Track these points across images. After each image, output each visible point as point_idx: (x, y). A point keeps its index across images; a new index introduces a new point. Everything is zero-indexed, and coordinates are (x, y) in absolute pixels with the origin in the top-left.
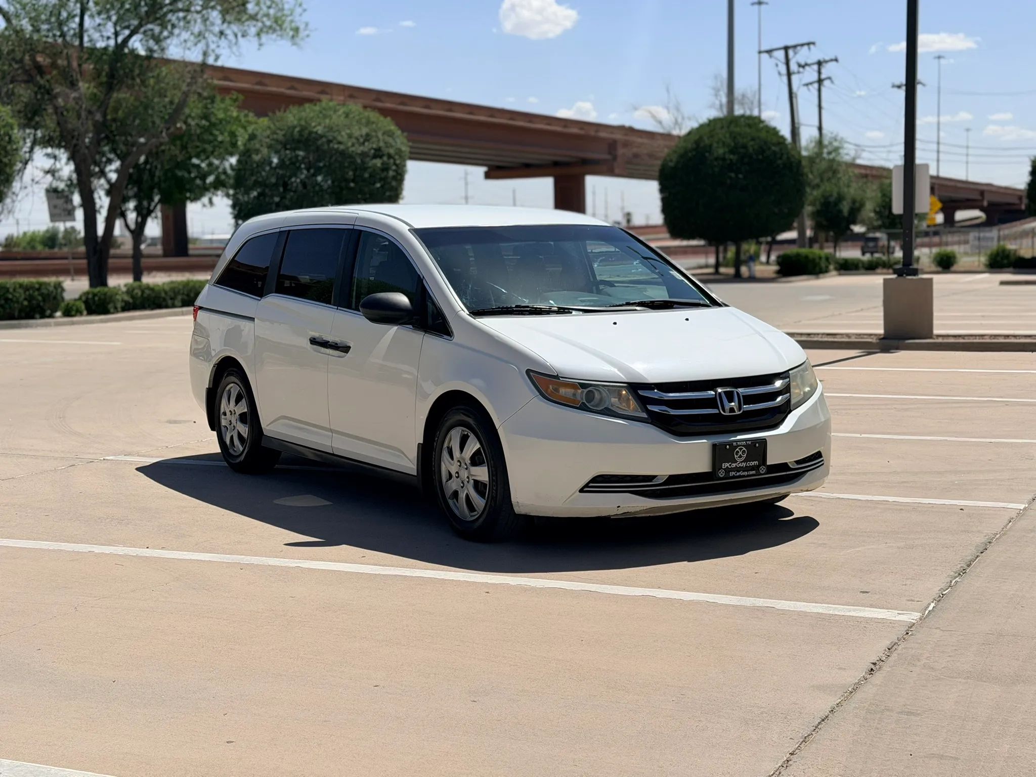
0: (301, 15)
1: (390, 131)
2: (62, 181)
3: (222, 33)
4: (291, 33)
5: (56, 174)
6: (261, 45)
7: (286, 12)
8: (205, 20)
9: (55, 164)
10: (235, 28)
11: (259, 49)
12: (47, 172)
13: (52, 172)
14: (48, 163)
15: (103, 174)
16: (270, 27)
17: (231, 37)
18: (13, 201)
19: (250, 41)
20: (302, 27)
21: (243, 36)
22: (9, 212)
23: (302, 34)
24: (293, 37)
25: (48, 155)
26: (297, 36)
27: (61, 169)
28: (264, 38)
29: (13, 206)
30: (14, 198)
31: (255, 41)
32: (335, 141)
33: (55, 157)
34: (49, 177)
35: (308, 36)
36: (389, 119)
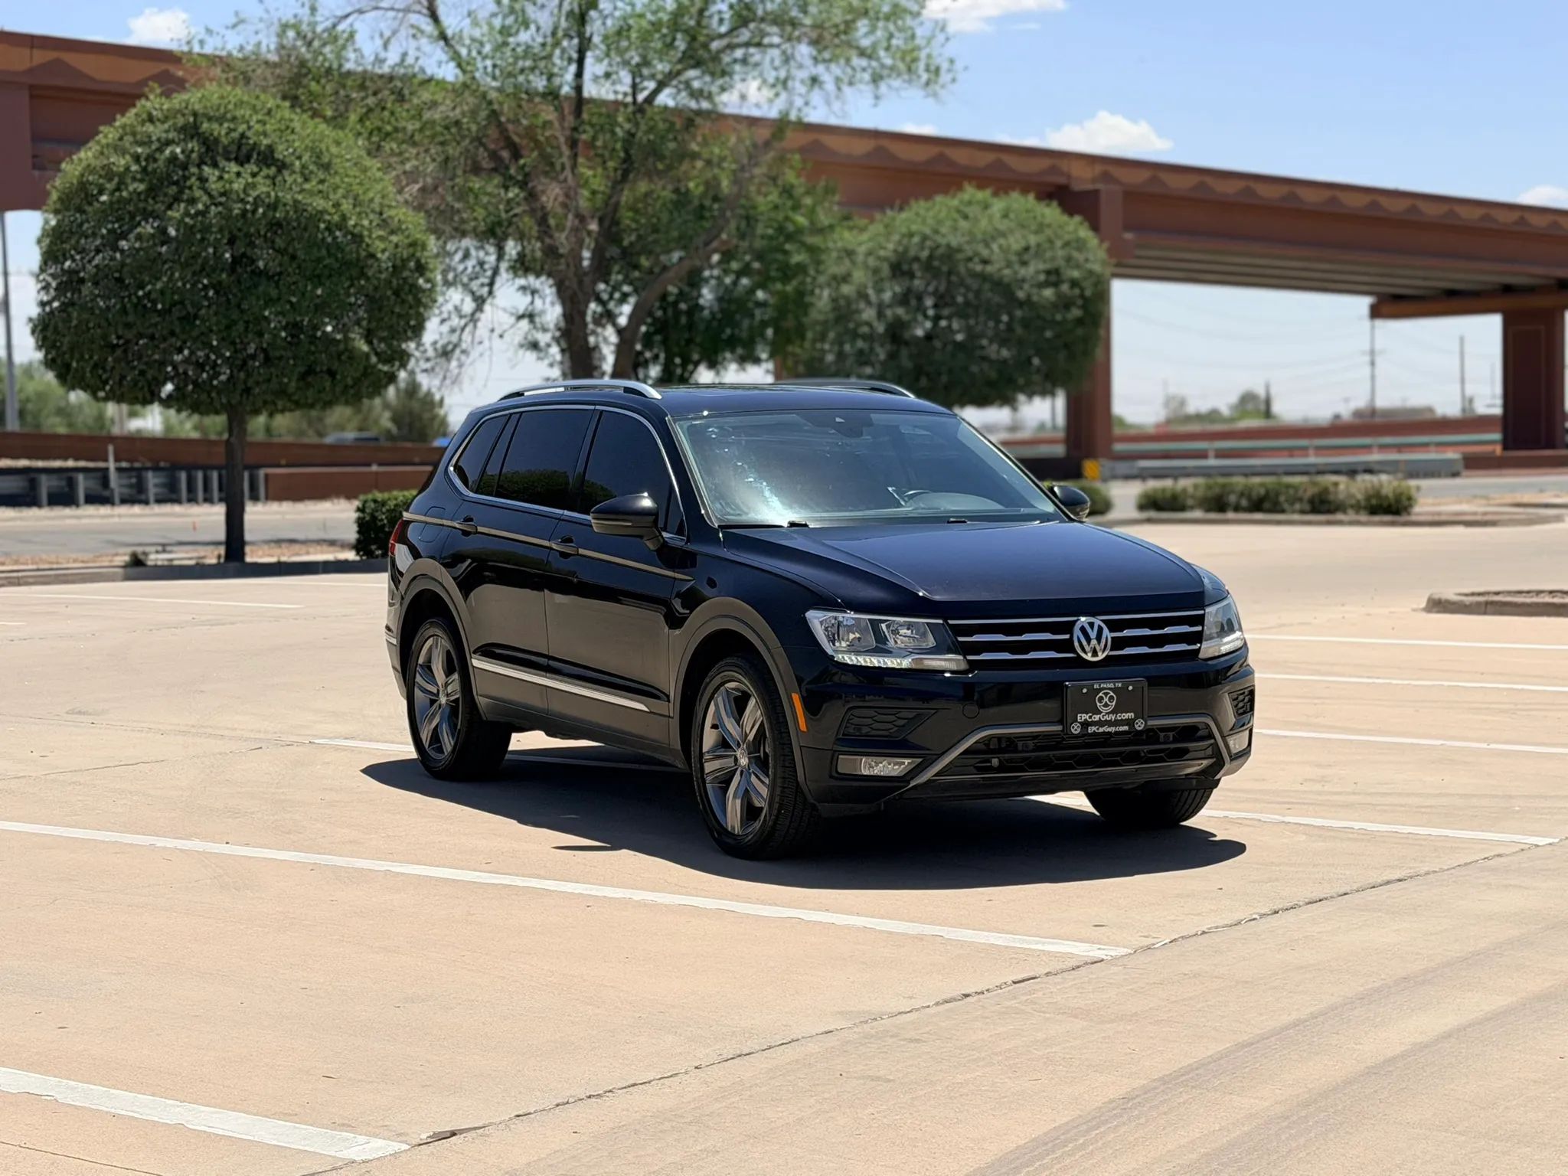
0: (943, 46)
1: (1078, 240)
2: (545, 330)
3: (814, 80)
4: (925, 77)
5: (537, 320)
6: (877, 97)
7: (918, 41)
8: (787, 59)
9: (532, 302)
10: (836, 69)
11: (875, 105)
12: (520, 317)
13: (530, 316)
14: (522, 302)
15: (610, 316)
16: (892, 68)
17: (830, 86)
18: (461, 366)
19: (861, 91)
20: (945, 66)
21: (851, 84)
22: (454, 383)
23: (945, 77)
24: (927, 84)
25: (523, 288)
26: (936, 82)
27: (543, 312)
28: (883, 87)
29: (459, 374)
30: (463, 358)
31: (867, 89)
32: (976, 260)
33: (534, 292)
34: (524, 324)
35: (954, 80)
36: (1077, 219)
